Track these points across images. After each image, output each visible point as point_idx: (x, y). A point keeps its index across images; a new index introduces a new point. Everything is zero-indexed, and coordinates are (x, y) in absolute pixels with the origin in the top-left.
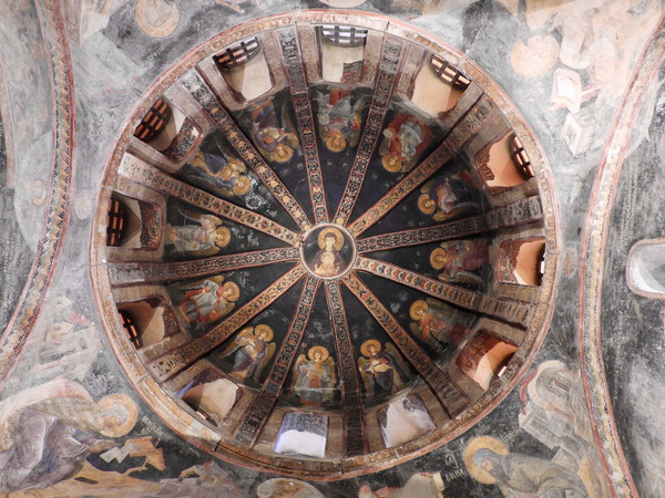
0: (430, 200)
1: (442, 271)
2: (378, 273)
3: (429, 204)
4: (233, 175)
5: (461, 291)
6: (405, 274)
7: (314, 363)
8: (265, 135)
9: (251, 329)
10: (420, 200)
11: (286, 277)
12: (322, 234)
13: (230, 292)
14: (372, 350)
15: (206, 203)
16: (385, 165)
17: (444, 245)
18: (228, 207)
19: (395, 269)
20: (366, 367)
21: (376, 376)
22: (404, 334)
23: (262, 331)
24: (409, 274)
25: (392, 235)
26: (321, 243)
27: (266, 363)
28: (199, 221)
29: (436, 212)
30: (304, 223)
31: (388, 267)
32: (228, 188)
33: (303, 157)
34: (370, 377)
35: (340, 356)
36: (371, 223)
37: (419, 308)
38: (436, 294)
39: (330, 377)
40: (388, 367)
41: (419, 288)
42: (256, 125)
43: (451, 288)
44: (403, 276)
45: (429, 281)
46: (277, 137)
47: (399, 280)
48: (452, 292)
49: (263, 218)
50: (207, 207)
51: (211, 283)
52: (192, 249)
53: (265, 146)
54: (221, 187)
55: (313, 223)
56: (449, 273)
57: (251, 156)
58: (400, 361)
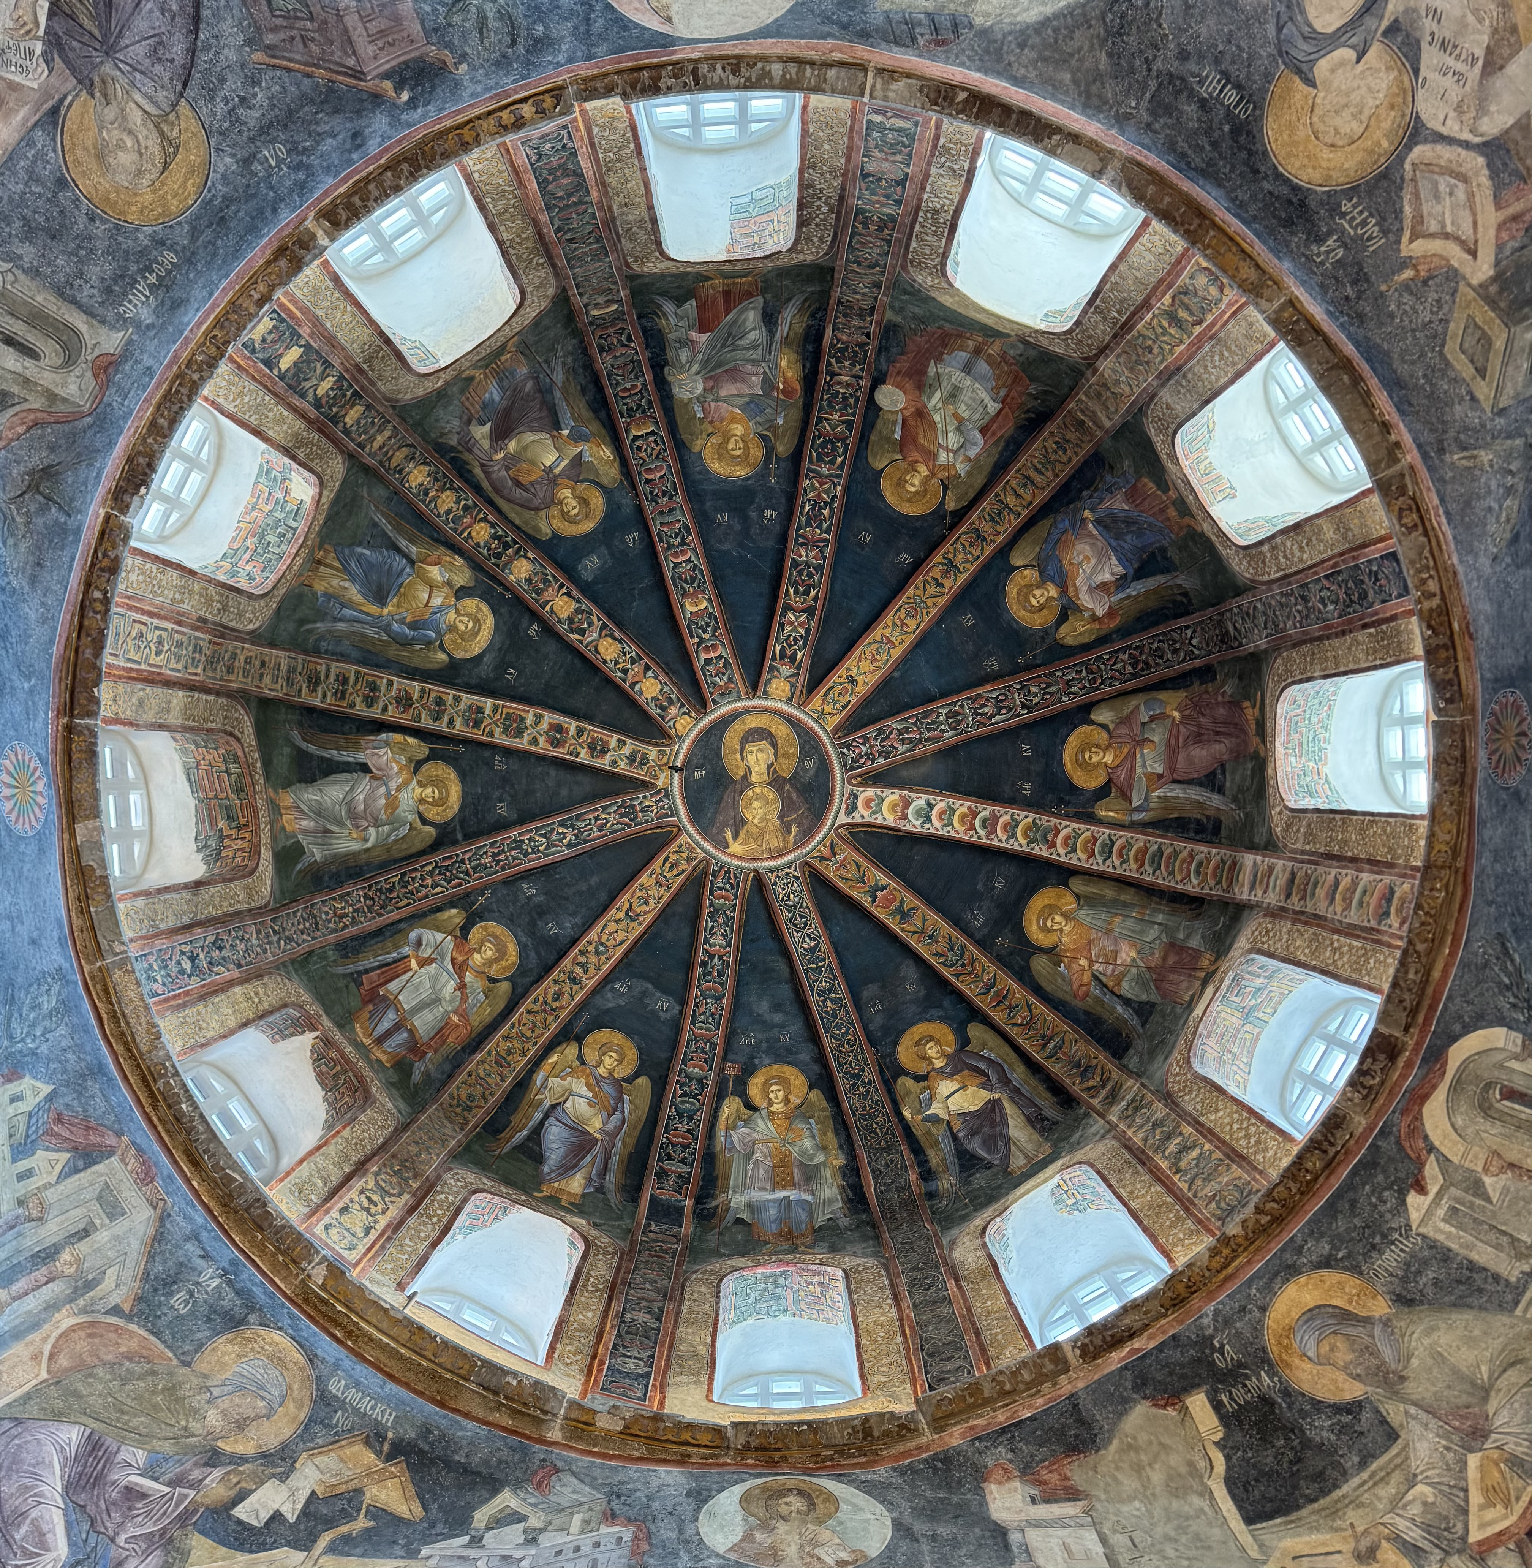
0: (1041, 585)
1: (1103, 792)
2: (914, 825)
3: (1038, 597)
4: (437, 601)
5: (1170, 844)
6: (995, 818)
7: (771, 1115)
8: (511, 461)
9: (571, 1051)
10: (1012, 590)
11: (644, 879)
12: (732, 737)
13: (489, 952)
14: (932, 1051)
15: (370, 702)
16: (890, 497)
17: (1103, 715)
18: (440, 702)
19: (962, 806)
20: (922, 1106)
21: (957, 1126)
22: (1019, 992)
23: (604, 1049)
24: (1005, 815)
25: (941, 709)
26: (734, 764)
27: (631, 1141)
28: (362, 757)
29: (1063, 618)
30: (673, 711)
31: (941, 805)
32: (429, 643)
33: (639, 510)
34: (940, 1132)
35: (842, 1084)
36: (873, 679)
37: (1051, 909)
38: (1097, 864)
39: (824, 1148)
40: (985, 1095)
41: (1041, 851)
42: (481, 432)
43: (1139, 840)
44: (990, 824)
45: (1069, 827)
46: (549, 458)
47: (980, 836)
48: (1144, 851)
49: (549, 718)
50: (374, 713)
51: (430, 937)
52: (356, 846)
53: (518, 493)
54: (405, 643)
55: (702, 705)
56: (1125, 796)
57: (481, 533)
58: (1018, 1074)
